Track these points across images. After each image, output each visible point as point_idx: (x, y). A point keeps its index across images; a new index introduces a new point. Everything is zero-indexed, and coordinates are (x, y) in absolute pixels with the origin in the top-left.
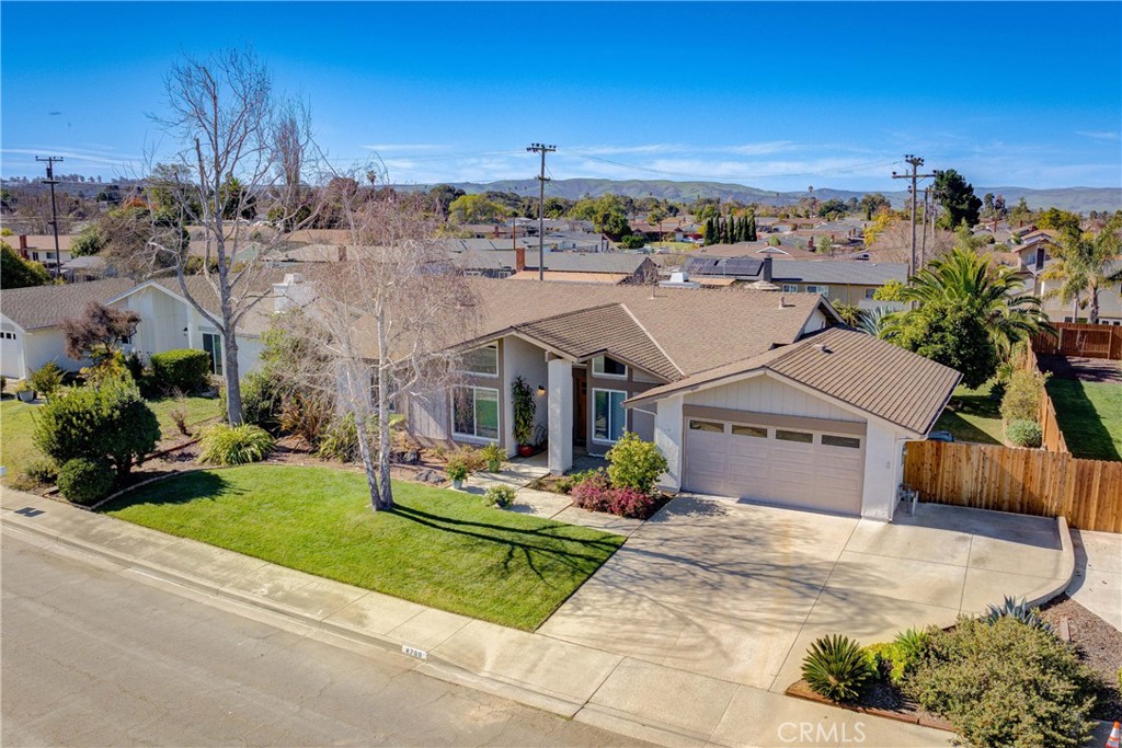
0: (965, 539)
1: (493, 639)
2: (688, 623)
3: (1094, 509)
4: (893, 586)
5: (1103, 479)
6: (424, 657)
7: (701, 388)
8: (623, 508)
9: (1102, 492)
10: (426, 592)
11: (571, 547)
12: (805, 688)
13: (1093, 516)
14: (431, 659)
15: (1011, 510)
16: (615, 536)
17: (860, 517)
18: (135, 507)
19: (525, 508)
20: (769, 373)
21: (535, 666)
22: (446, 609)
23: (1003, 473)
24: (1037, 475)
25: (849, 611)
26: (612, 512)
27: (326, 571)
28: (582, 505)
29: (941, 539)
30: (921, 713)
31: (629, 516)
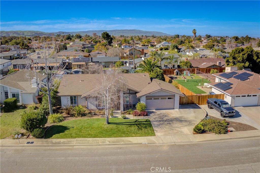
0: (190, 110)
1: (152, 138)
2: (173, 129)
3: (200, 102)
4: (190, 118)
5: (201, 98)
6: (147, 143)
7: (151, 93)
8: (144, 115)
9: (201, 100)
10: (134, 135)
11: (145, 123)
12: (195, 133)
13: (200, 103)
14: (148, 143)
15: (190, 104)
16: (148, 119)
17: (174, 109)
18: (54, 135)
19: (128, 118)
20: (162, 90)
21: (162, 140)
22: (140, 136)
23: (189, 99)
24: (193, 99)
25: (188, 123)
26: (141, 116)
27: (112, 136)
28: (136, 116)
29: (187, 110)
30: (208, 132)
31: (145, 116)
